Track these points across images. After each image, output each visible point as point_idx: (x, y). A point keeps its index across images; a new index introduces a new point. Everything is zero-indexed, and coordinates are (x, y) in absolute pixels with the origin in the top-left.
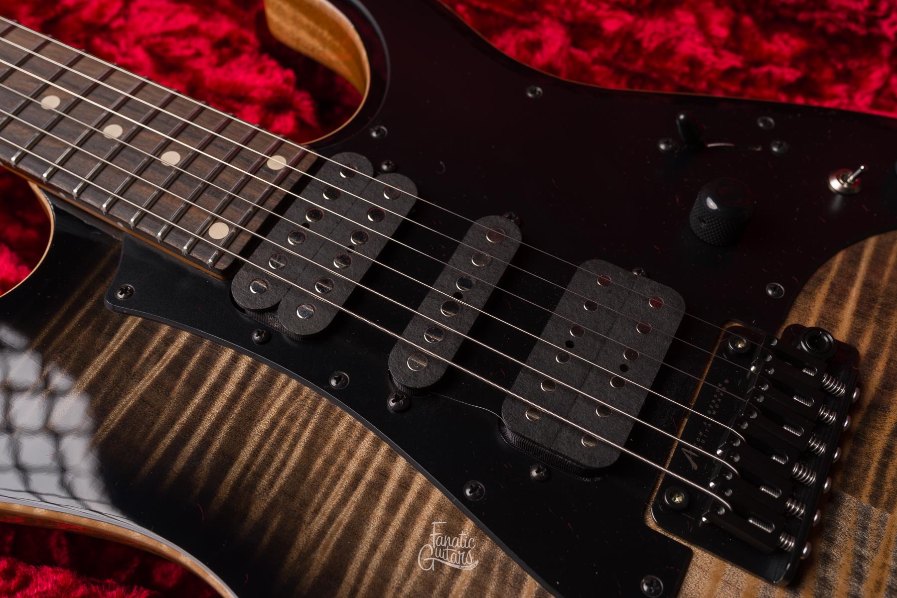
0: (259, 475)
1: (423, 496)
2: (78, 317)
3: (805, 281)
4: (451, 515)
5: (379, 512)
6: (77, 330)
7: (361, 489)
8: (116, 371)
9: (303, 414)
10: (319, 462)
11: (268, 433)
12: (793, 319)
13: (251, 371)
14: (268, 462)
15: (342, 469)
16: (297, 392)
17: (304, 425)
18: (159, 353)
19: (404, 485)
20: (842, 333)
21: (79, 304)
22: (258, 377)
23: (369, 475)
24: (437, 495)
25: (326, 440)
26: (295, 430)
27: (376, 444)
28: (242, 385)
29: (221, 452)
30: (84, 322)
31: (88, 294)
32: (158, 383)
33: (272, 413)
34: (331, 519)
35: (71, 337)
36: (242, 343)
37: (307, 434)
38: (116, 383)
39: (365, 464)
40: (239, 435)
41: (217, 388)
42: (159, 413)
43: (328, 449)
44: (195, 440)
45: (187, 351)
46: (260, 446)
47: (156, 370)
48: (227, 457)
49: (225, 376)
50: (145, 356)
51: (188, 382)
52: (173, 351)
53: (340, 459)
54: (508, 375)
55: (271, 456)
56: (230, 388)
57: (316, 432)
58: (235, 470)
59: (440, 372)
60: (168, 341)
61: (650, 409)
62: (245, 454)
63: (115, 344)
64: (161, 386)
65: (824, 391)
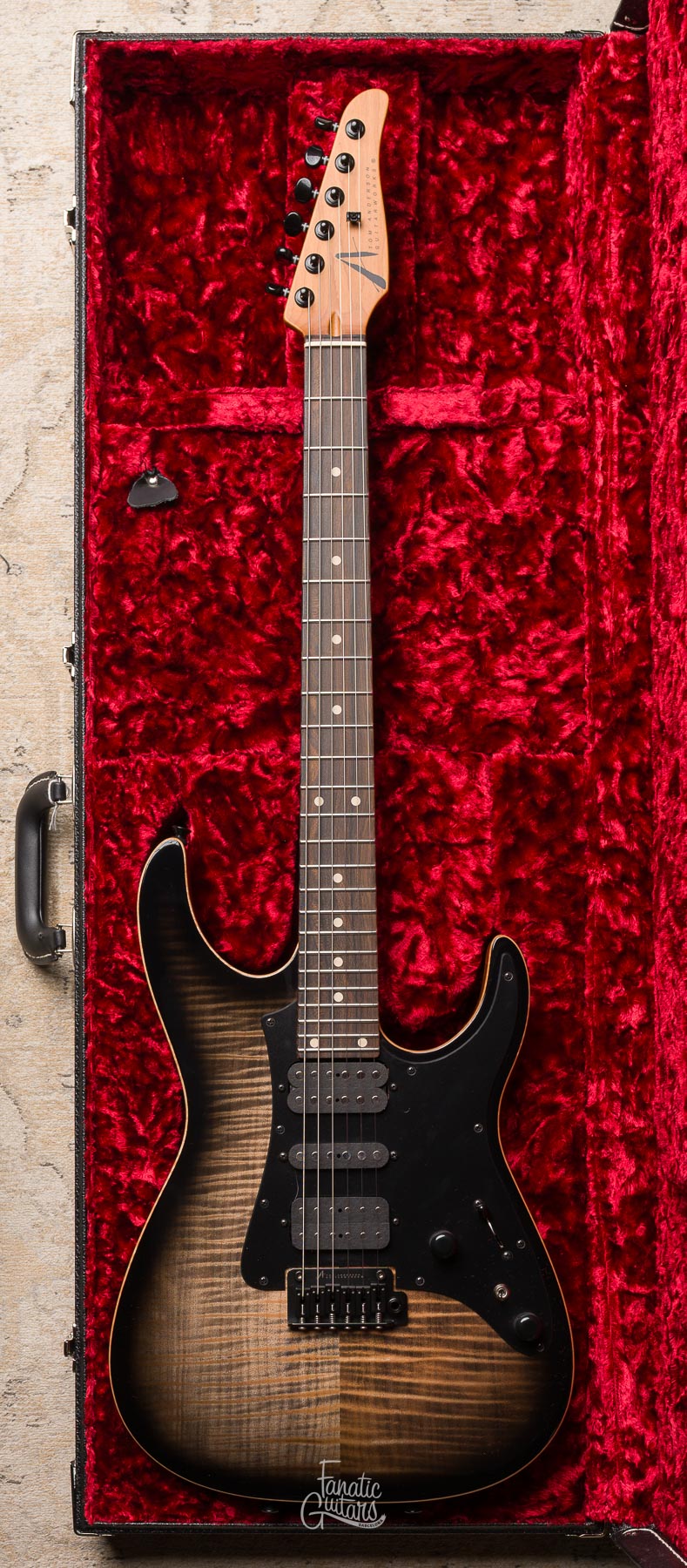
0: (229, 1123)
1: (253, 1186)
2: (252, 1011)
3: (434, 1292)
4: (252, 1199)
5: (239, 1174)
6: (245, 1015)
7: (244, 1162)
8: (239, 1043)
9: (260, 1124)
10: (245, 1142)
11: (246, 1116)
12: (409, 1293)
13: (267, 1093)
14: (235, 1123)
15: (248, 1151)
16: (268, 1116)
17: (256, 1127)
18: (254, 1053)
19: (254, 1177)
20: (412, 1315)
21: (257, 1007)
22: (266, 1097)
23: (251, 1162)
24: (257, 1190)
25: (256, 1138)
26: (253, 1125)
27: (263, 1158)
28: (259, 1094)
29: (229, 1104)
30: (250, 1015)
31: (263, 1007)
32: (242, 1062)
33: (254, 1112)
34: (227, 1159)
35: (242, 1015)
36: (274, 1083)
37: (254, 1130)
38: (234, 1047)
39: (254, 1158)
40: (240, 1105)
41: (253, 1085)
42: (231, 1071)
43: (252, 1141)
44: (228, 1092)
45: (261, 1063)
46: (240, 1116)
47: (247, 1057)
48: (229, 1107)
49: (259, 1085)
50: (251, 1049)
51: (249, 1073)
52: (258, 1058)
53: (251, 1148)
54: (311, 1193)
55: (238, 1123)
56: (255, 1090)
57: (256, 1133)
58: (225, 1113)
59: (299, 1168)
60: (261, 1053)
61: (325, 1253)
62: (233, 1113)
63: (250, 1034)
64: (243, 1064)
65: (374, 1316)
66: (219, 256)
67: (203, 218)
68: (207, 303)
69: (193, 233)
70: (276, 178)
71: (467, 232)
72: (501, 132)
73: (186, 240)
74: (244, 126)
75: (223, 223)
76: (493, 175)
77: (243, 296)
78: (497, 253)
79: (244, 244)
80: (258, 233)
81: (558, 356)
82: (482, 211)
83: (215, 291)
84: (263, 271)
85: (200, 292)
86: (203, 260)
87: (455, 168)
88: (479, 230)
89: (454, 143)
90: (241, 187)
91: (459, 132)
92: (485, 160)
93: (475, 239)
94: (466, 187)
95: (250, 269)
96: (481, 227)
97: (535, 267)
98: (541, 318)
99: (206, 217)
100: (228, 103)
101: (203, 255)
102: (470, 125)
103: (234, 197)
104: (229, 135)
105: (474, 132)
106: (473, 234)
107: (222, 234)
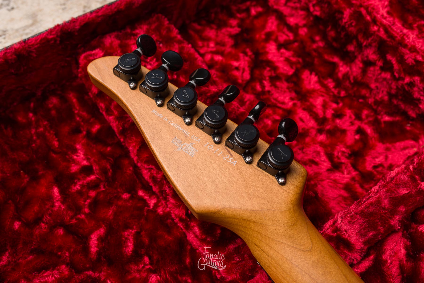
66: (87, 210)
67: (56, 191)
68: (99, 253)
69: (53, 206)
70: (99, 131)
71: (258, 88)
72: (231, 27)
73: (50, 215)
74: (53, 112)
75: (75, 184)
76: (248, 50)
77: (127, 227)
78: (288, 88)
79: (102, 189)
80: (110, 174)
81: (385, 122)
82: (257, 72)
83: (101, 239)
84: (132, 198)
85: (86, 249)
86: (74, 221)
87: (220, 58)
88: (265, 82)
89: (208, 46)
90: (75, 151)
91: (207, 40)
92: (236, 45)
93: (267, 89)
94: (236, 64)
95: (120, 203)
96: (265, 80)
97: (320, 82)
98: (350, 107)
99: (59, 187)
100: (32, 105)
101: (72, 218)
102: (211, 33)
103: (74, 161)
104: (46, 123)
105: (217, 36)
106: (263, 87)
107: (80, 193)
